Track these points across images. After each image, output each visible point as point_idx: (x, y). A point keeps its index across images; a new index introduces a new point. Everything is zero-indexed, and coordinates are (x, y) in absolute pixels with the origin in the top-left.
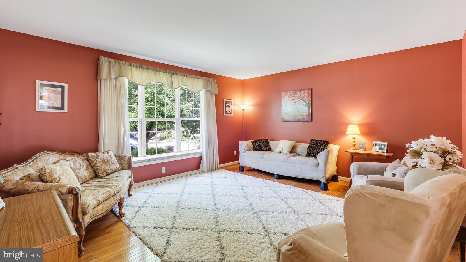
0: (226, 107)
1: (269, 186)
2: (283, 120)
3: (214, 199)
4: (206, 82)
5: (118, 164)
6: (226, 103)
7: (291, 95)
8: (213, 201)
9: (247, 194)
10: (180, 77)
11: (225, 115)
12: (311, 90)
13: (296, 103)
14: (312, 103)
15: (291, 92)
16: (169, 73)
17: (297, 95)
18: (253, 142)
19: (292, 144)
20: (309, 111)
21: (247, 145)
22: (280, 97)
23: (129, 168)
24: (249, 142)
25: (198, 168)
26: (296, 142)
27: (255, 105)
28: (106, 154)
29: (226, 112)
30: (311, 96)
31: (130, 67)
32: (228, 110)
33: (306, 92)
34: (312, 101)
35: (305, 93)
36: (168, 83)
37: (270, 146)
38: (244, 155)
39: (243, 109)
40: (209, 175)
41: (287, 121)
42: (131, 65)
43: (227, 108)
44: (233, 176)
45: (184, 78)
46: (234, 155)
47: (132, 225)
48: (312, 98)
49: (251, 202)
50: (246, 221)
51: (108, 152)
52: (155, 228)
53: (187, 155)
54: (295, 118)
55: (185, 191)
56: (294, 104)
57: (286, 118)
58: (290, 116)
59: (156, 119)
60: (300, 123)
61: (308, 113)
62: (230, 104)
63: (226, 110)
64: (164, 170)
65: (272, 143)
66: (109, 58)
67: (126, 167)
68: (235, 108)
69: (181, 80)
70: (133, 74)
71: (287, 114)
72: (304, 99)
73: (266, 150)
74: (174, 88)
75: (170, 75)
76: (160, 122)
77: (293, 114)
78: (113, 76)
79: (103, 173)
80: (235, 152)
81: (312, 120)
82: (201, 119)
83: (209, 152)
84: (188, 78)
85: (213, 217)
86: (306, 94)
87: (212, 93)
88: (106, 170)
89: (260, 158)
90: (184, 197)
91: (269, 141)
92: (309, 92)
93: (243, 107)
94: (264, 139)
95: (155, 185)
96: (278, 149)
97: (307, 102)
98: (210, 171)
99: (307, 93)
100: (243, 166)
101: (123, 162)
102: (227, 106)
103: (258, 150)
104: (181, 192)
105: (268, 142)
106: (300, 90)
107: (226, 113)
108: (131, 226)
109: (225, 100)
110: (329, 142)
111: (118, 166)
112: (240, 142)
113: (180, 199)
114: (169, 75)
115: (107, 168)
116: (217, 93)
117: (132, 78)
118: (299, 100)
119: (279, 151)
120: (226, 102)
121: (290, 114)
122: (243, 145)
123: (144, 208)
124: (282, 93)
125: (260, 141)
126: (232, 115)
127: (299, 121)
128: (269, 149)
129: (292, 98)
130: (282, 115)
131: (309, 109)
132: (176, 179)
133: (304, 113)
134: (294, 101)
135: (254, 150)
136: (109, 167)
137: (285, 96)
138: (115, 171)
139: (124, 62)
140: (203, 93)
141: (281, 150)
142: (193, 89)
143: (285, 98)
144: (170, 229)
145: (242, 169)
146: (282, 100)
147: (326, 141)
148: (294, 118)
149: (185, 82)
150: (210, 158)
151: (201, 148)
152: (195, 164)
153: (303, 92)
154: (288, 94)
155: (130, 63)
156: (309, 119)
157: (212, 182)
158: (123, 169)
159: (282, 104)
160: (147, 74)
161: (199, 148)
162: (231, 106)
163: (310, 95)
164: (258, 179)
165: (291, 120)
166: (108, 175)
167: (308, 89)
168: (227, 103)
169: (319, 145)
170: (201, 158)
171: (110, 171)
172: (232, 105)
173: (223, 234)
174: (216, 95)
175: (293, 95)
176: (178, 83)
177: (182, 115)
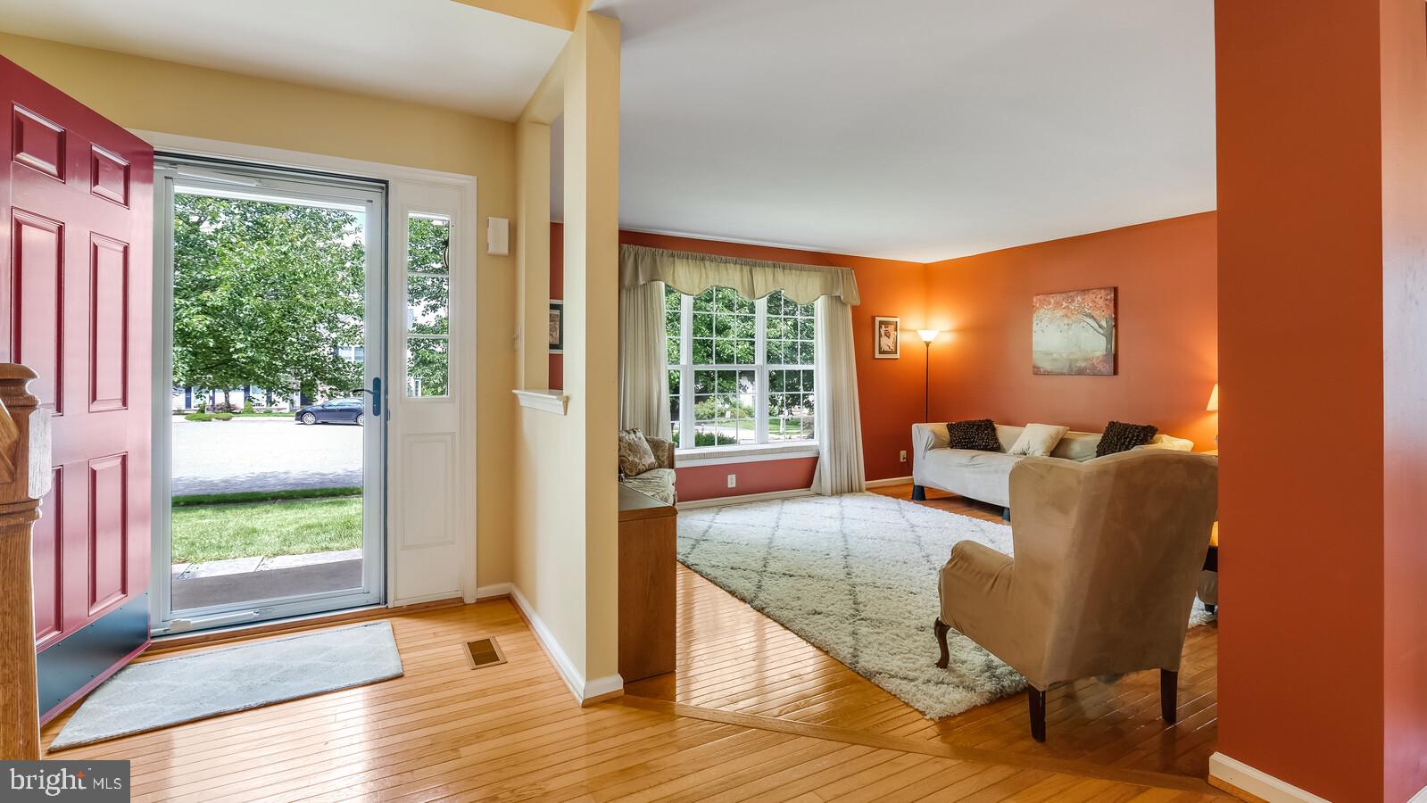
0: (880, 336)
1: (982, 530)
2: (1037, 371)
3: (846, 541)
4: (829, 277)
5: (653, 457)
6: (880, 327)
7: (1058, 304)
8: (843, 543)
9: (922, 539)
10: (769, 271)
11: (878, 356)
12: (1115, 290)
13: (1073, 326)
14: (1116, 326)
15: (1058, 297)
16: (746, 264)
17: (1076, 304)
18: (950, 428)
19: (1058, 433)
20: (1109, 347)
21: (934, 433)
22: (1031, 310)
23: (671, 466)
24: (941, 428)
25: (808, 484)
26: (1068, 428)
27: (961, 330)
28: (633, 436)
29: (880, 348)
30: (1112, 308)
31: (671, 259)
32: (886, 343)
33: (1099, 296)
34: (1116, 319)
35: (1098, 300)
36: (743, 286)
37: (997, 439)
38: (924, 457)
39: (928, 340)
40: (835, 501)
41: (1048, 373)
42: (673, 256)
43: (884, 339)
44: (897, 507)
45: (779, 273)
46: (902, 460)
47: (691, 561)
48: (1116, 313)
49: (928, 551)
50: (910, 578)
51: (635, 432)
52: (732, 568)
53: (782, 450)
54: (1070, 366)
55: (780, 524)
56: (1066, 327)
57: (1046, 365)
58: (1055, 360)
59: (713, 366)
60: (1083, 381)
61: (1105, 353)
62: (891, 328)
63: (880, 344)
64: (732, 481)
65: (1003, 432)
66: (635, 245)
67: (666, 463)
68: (904, 338)
69: (771, 277)
70: (676, 274)
71: (1047, 354)
72: (1097, 313)
73: (986, 449)
74: (757, 296)
75: (748, 268)
76: (722, 374)
77: (1064, 355)
78: (641, 282)
79: (631, 471)
80: (903, 453)
81: (1115, 372)
82: (818, 366)
83: (835, 447)
84: (787, 272)
85: (842, 566)
86: (1101, 302)
87: (844, 304)
88: (636, 465)
89: (967, 466)
90: (780, 533)
91: (996, 425)
92: (1109, 297)
93: (927, 336)
94: (983, 421)
95: (715, 509)
96: (1017, 447)
97: (1104, 323)
98: (838, 492)
99: (1101, 299)
100: (923, 487)
101: (660, 453)
102: (883, 334)
103: (963, 448)
104: (774, 525)
105: (994, 429)
106: (1085, 291)
107: (881, 352)
108: (689, 563)
109: (878, 319)
110: (1157, 430)
111: (653, 459)
112: (914, 426)
113: (773, 535)
114: (746, 269)
115: (636, 460)
116: (857, 302)
117: (674, 282)
118: (1080, 316)
119: (1020, 451)
120: (881, 323)
121: (1055, 356)
122: (923, 433)
123: (705, 542)
124: (1035, 299)
125: (972, 424)
126: (898, 356)
127: (1081, 372)
128: (994, 446)
129: (1060, 313)
130: (1035, 356)
131: (1109, 342)
132: (760, 503)
133: (1095, 351)
134: (1066, 321)
135: (952, 448)
136: (641, 459)
137: (1041, 307)
138: (650, 469)
139: (661, 251)
140: (820, 306)
141: (1025, 448)
142: (797, 296)
143: (1042, 311)
144: (760, 573)
145: (920, 495)
146: (1035, 319)
147: (1148, 426)
148: (1068, 365)
149: (781, 281)
150: (838, 463)
151: (815, 436)
152: (801, 474)
153: (1093, 296)
154: (1052, 301)
155: (670, 252)
156: (1109, 368)
157: (841, 514)
158: (660, 466)
159: (1035, 327)
160: (703, 270)
161: (812, 436)
162: (893, 334)
163: (1112, 305)
164: (956, 516)
165: (1058, 371)
166: (639, 474)
167: (1105, 289)
168: (883, 326)
169: (1128, 437)
170: (815, 460)
171: (641, 467)
172: (896, 330)
173: (858, 589)
174: (854, 309)
175: (1065, 304)
176: (766, 285)
177: (771, 358)
